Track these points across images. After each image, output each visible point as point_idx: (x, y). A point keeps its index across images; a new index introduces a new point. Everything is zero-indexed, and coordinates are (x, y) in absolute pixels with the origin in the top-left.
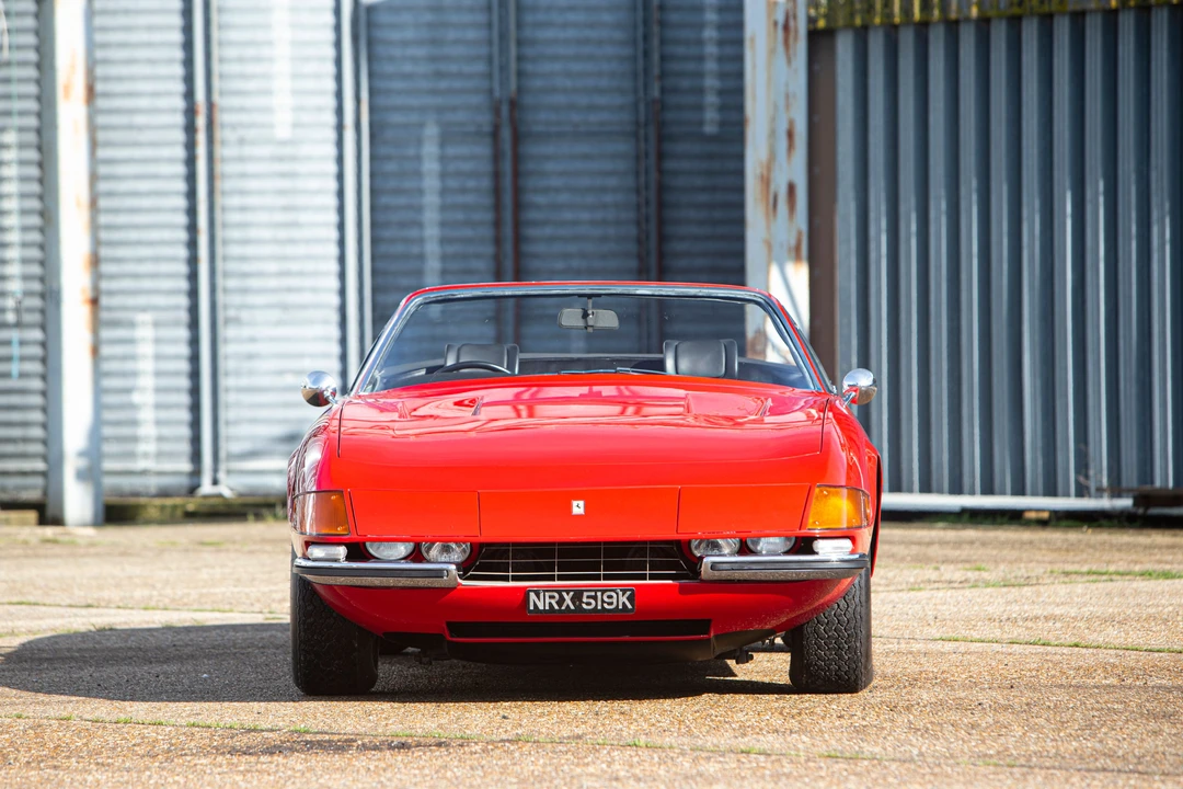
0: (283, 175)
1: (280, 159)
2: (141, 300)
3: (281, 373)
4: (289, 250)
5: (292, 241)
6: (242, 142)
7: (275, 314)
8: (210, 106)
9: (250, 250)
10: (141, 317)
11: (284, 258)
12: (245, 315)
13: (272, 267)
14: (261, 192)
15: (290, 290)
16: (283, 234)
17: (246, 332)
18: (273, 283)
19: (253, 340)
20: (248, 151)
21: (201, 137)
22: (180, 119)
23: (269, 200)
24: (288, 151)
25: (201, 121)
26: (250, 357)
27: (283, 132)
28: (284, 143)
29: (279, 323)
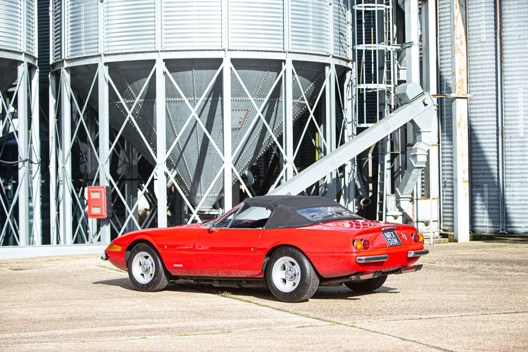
0: (521, 146)
1: (521, 142)
2: (485, 180)
3: (521, 200)
4: (523, 167)
5: (524, 164)
6: (511, 138)
7: (519, 184)
8: (502, 128)
9: (512, 167)
10: (485, 185)
11: (522, 169)
12: (511, 184)
13: (519, 171)
14: (516, 151)
15: (523, 178)
16: (521, 162)
17: (512, 189)
18: (518, 176)
19: (513, 191)
20: (512, 140)
21: (500, 137)
22: (495, 132)
23: (517, 153)
24: (523, 140)
25: (500, 132)
26: (513, 196)
27: (522, 135)
28: (522, 138)
29: (520, 187)
